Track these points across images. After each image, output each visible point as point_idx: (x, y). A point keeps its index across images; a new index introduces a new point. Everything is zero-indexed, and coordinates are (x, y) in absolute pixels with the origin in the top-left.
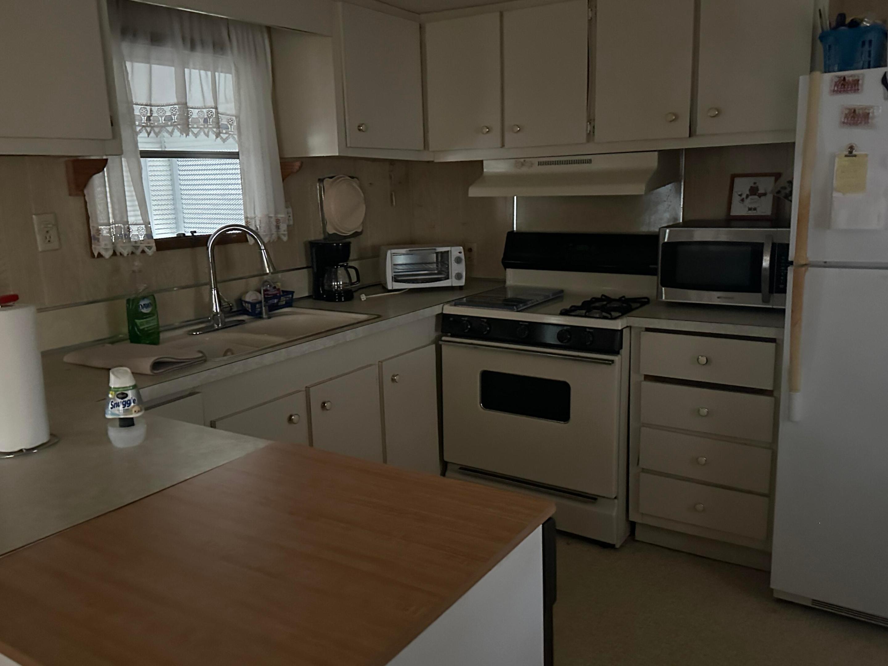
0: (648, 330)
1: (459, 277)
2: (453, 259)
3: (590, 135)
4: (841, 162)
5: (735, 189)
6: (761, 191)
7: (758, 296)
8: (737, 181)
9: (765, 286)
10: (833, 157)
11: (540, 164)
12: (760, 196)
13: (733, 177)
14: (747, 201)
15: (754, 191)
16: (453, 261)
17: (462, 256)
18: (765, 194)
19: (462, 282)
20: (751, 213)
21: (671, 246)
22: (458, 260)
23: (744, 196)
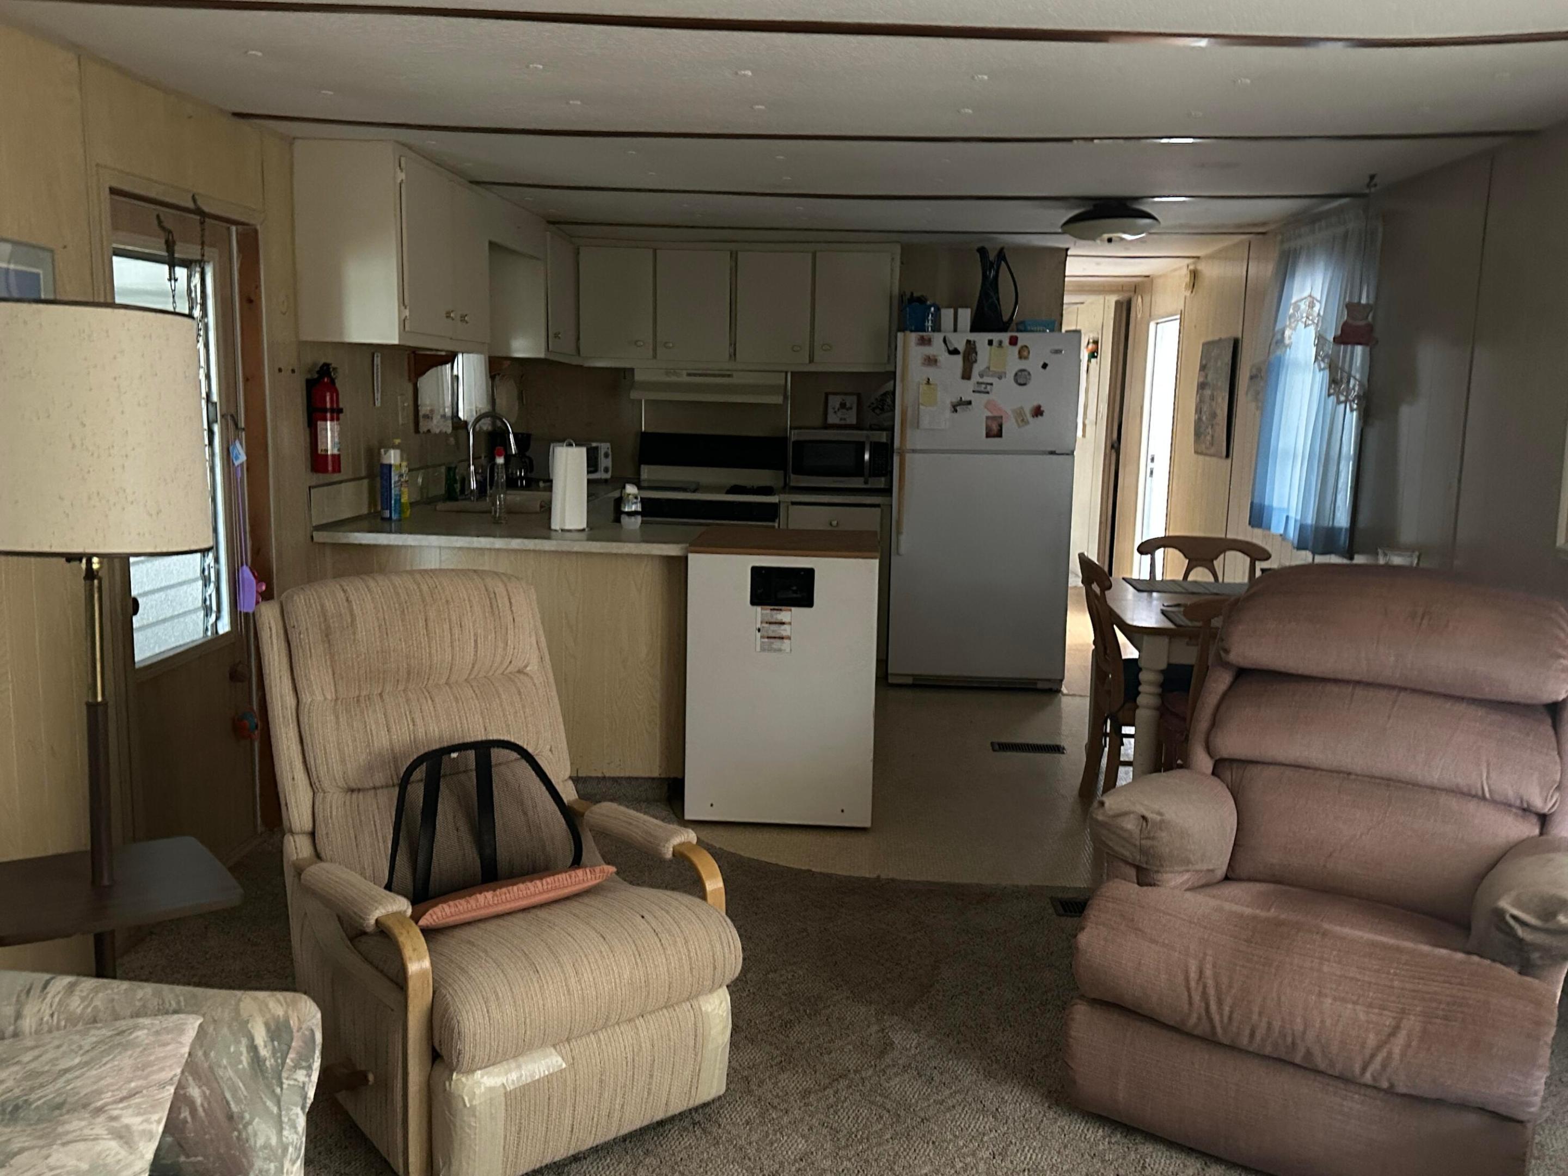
0: (793, 503)
1: (606, 470)
2: (603, 453)
3: (733, 355)
4: (923, 387)
5: (829, 405)
6: (848, 405)
7: (862, 479)
8: (831, 398)
9: (867, 472)
10: (919, 384)
11: (689, 375)
12: (848, 409)
13: (827, 395)
14: (839, 414)
15: (843, 405)
16: (602, 456)
17: (610, 452)
18: (851, 408)
19: (608, 476)
20: (843, 422)
21: (797, 444)
22: (606, 455)
23: (836, 409)
